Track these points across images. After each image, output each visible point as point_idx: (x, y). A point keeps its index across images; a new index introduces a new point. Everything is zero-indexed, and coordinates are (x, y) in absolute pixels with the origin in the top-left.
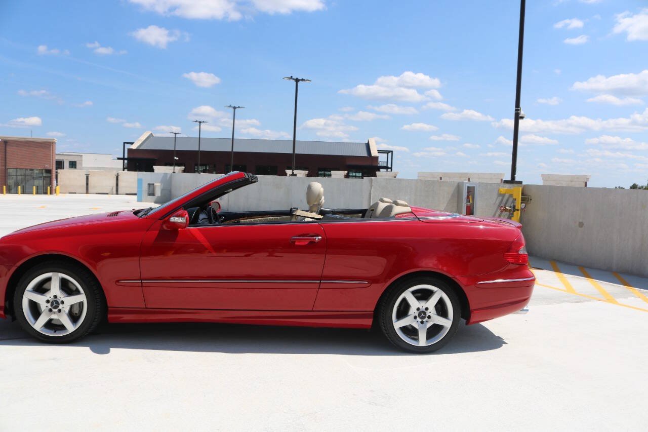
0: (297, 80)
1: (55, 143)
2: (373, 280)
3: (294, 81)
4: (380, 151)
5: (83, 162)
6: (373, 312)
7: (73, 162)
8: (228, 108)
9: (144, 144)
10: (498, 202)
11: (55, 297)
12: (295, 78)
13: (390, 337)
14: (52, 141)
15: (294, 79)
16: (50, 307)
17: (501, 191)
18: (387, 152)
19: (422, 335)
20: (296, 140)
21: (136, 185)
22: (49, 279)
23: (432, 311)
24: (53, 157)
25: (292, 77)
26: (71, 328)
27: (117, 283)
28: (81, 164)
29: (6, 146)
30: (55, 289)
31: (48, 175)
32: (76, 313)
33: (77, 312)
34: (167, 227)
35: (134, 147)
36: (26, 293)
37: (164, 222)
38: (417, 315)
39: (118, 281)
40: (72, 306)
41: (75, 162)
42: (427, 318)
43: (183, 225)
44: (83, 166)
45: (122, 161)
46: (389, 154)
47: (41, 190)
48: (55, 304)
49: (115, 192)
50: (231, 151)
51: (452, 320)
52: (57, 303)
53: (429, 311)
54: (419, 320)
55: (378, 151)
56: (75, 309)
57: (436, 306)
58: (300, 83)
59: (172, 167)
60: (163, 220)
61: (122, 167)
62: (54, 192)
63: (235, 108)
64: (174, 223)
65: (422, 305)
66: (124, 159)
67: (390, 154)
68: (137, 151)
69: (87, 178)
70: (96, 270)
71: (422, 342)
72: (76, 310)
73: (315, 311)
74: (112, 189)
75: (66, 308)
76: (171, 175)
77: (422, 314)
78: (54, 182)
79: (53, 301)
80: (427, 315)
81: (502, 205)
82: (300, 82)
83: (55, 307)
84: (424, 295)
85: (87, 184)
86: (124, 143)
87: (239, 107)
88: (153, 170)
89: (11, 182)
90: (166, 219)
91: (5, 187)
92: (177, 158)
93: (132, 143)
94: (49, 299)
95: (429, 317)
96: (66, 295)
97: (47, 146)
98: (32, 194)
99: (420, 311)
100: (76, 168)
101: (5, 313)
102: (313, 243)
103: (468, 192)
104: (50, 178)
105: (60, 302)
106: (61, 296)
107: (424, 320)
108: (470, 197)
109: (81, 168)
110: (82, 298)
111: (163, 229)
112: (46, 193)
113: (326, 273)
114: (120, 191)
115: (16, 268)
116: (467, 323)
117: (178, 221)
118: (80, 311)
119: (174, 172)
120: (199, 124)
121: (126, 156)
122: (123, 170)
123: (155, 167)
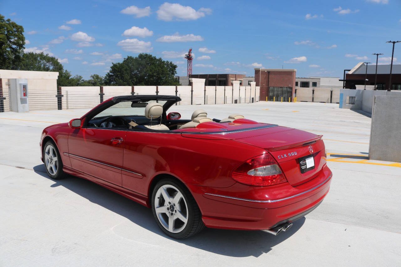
1: (295, 72)
5: (321, 83)
6: (147, 197)
7: (314, 83)
9: (357, 71)
11: (51, 156)
14: (293, 71)
23: (177, 207)
24: (294, 80)
26: (55, 172)
28: (319, 84)
29: (269, 75)
30: (51, 153)
31: (290, 90)
35: (350, 73)
39: (63, 153)
41: (316, 83)
42: (174, 212)
44: (321, 85)
45: (343, 82)
47: (286, 99)
48: (51, 160)
49: (330, 102)
50: (390, 73)
61: (343, 86)
62: (293, 100)
65: (172, 200)
66: (344, 80)
68: (352, 75)
69: (313, 92)
71: (171, 229)
73: (123, 188)
74: (328, 99)
75: (54, 162)
76: (363, 91)
77: (172, 208)
78: (294, 95)
80: (175, 209)
85: (313, 96)
86: (345, 70)
88: (355, 88)
89: (271, 94)
91: (267, 97)
95: (176, 212)
96: (54, 156)
97: (290, 74)
98: (281, 101)
100: (316, 86)
104: (291, 92)
109: (319, 87)
112: (288, 101)
114: (333, 101)
119: (365, 89)
120: (377, 56)
121: (345, 79)
122: (344, 88)
123: (357, 86)
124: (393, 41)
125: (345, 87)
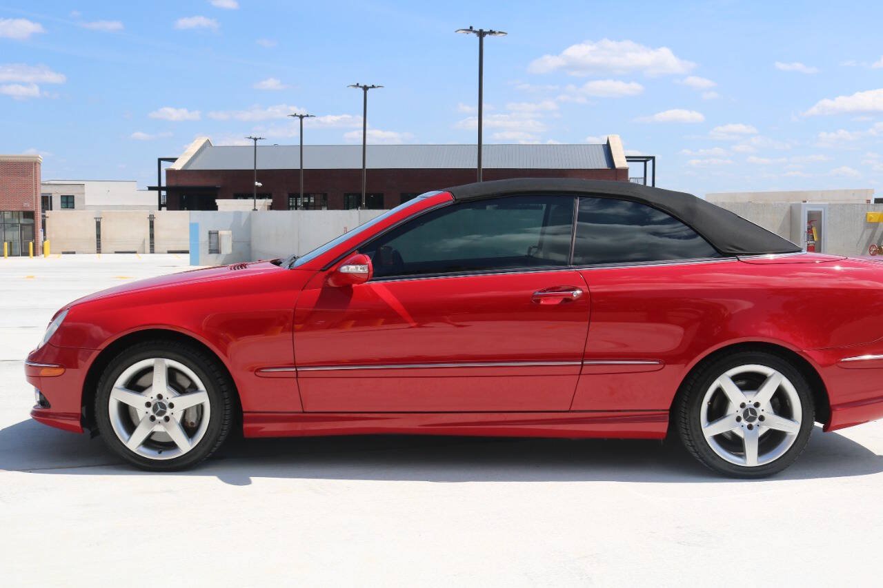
0: (481, 34)
1: (40, 163)
2: (668, 359)
3: (475, 35)
4: (630, 159)
5: (86, 197)
6: (668, 412)
7: (67, 197)
8: (354, 89)
9: (197, 161)
10: (865, 237)
12: (478, 30)
13: (697, 453)
14: (35, 160)
15: (475, 32)
16: (151, 413)
17: (871, 218)
18: (645, 160)
19: (751, 449)
20: (483, 143)
21: (187, 236)
22: (150, 370)
23: (766, 408)
24: (36, 189)
25: (471, 28)
26: (185, 446)
27: (257, 374)
28: (83, 201)
30: (159, 384)
31: (30, 221)
32: (192, 423)
33: (194, 421)
34: (335, 282)
35: (178, 166)
36: (114, 391)
37: (331, 274)
38: (741, 415)
39: (258, 370)
40: (185, 412)
41: (73, 196)
42: (757, 420)
43: (362, 277)
44: (89, 201)
45: (157, 192)
46: (648, 163)
47: (18, 250)
48: (159, 409)
49: (149, 251)
50: (361, 167)
51: (800, 422)
52: (163, 406)
53: (760, 408)
54: (746, 423)
55: (627, 157)
56: (190, 416)
57: (772, 400)
58: (487, 38)
59: (251, 201)
60: (327, 272)
61: (157, 204)
62: (40, 251)
63: (366, 88)
64: (346, 275)
65: (749, 398)
66: (159, 189)
67: (650, 163)
68: (183, 173)
69: (98, 225)
70: (226, 355)
71: (752, 458)
72: (192, 419)
73: (573, 411)
74: (144, 242)
75: (176, 414)
77: (750, 414)
78: (40, 234)
79: (156, 405)
80: (759, 415)
81: (875, 242)
82: (487, 35)
83: (160, 414)
84: (751, 383)
85: (98, 236)
86: (160, 160)
87: (373, 87)
88: (215, 208)
90: (333, 269)
92: (260, 184)
93: (173, 160)
94: (150, 401)
95: (762, 418)
96: (177, 394)
97: (25, 169)
98: (3, 256)
99: (746, 407)
100: (73, 207)
101: (82, 424)
102: (567, 300)
103: (809, 222)
104: (33, 226)
105: (167, 405)
106: (169, 395)
107: (754, 424)
108: (814, 229)
109: (84, 208)
110: (201, 397)
111: (328, 285)
112: (26, 254)
113: (590, 349)
115: (99, 351)
116: (825, 429)
117: (355, 271)
118: (197, 419)
119: (255, 210)
120: (299, 120)
121: (164, 184)
122: (160, 209)
123: (218, 202)
124: (363, 85)
125: (164, 206)
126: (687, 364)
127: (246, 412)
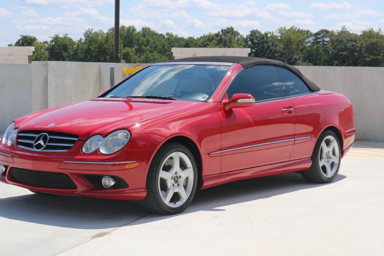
6: (311, 158)
11: (176, 173)
16: (173, 182)
19: (329, 170)
27: (210, 155)
30: (177, 166)
36: (160, 172)
37: (226, 104)
38: (326, 157)
51: (339, 157)
52: (177, 178)
54: (327, 160)
70: (201, 147)
71: (329, 174)
73: (290, 161)
75: (182, 181)
77: (328, 156)
79: (175, 178)
83: (176, 183)
94: (173, 175)
95: (330, 158)
96: (183, 171)
99: (327, 154)
105: (179, 177)
106: (180, 172)
115: (157, 151)
126: (316, 138)
127: (204, 176)
